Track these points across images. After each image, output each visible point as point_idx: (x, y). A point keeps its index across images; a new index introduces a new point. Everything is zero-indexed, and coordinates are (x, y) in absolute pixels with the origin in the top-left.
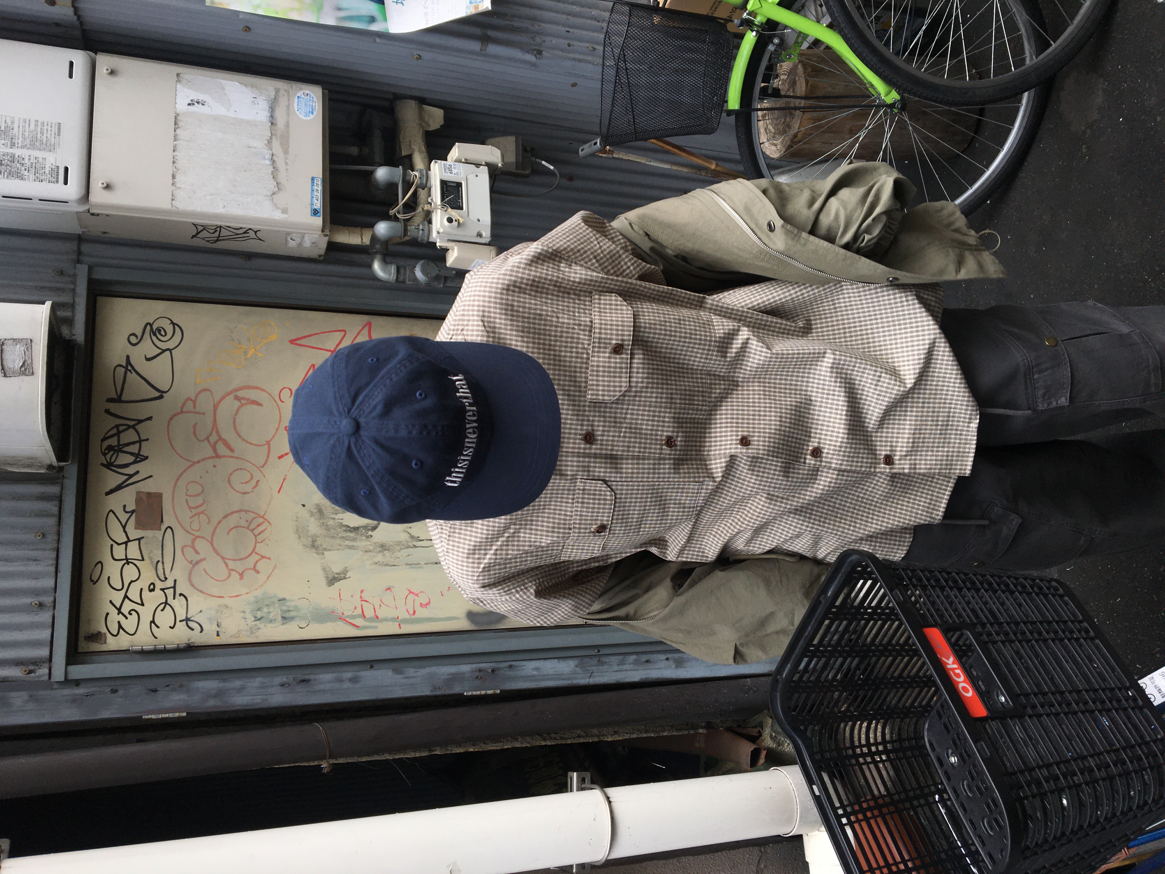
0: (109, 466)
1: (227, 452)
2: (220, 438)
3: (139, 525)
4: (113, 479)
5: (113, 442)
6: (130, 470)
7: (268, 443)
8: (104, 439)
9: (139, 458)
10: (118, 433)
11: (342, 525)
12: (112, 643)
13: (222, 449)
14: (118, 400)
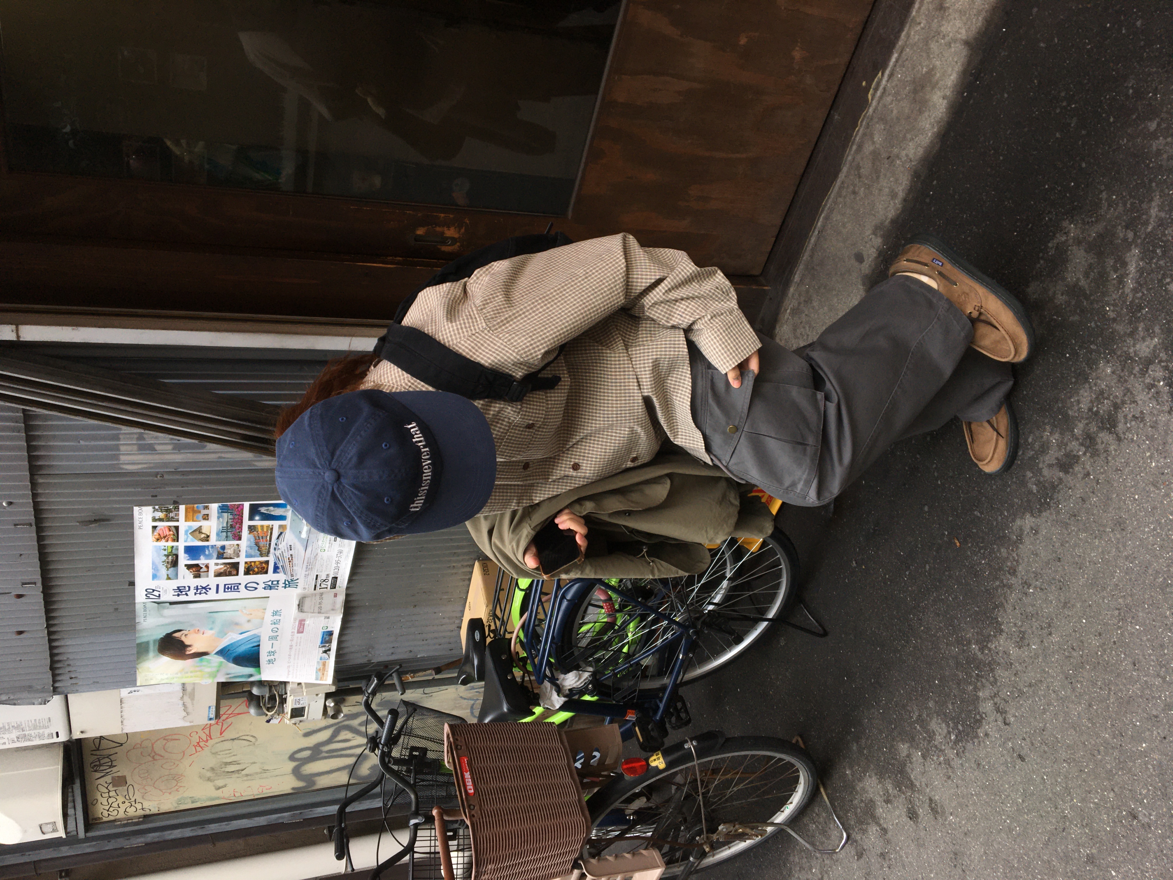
0: (96, 771)
1: (160, 757)
2: (156, 754)
3: (113, 786)
4: (98, 775)
5: (98, 763)
6: (107, 771)
7: (184, 752)
8: (92, 763)
9: (111, 766)
10: (99, 761)
11: (224, 772)
12: (105, 819)
13: (157, 757)
14: (98, 750)
